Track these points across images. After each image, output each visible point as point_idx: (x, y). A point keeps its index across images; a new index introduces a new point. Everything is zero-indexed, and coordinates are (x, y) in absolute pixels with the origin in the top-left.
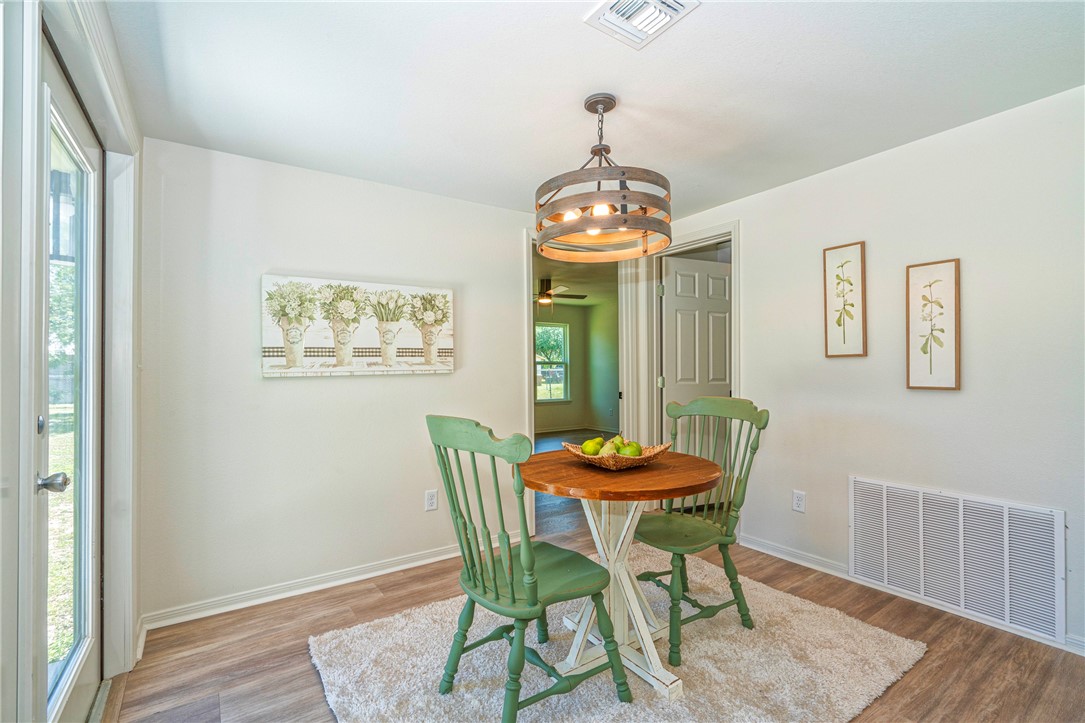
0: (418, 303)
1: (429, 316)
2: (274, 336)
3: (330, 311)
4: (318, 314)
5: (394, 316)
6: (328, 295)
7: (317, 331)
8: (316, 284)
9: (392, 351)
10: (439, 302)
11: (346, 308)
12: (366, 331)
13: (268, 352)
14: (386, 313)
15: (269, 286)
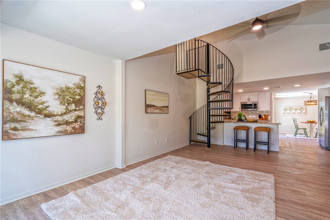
0: (300, 108)
1: (302, 109)
2: (284, 112)
3: (290, 110)
4: (288, 110)
5: (297, 109)
6: (289, 108)
7: (288, 111)
8: (288, 107)
9: (297, 113)
10: (303, 108)
11: (291, 109)
12: (294, 111)
13: (284, 113)
14: (295, 109)
15: (284, 108)
